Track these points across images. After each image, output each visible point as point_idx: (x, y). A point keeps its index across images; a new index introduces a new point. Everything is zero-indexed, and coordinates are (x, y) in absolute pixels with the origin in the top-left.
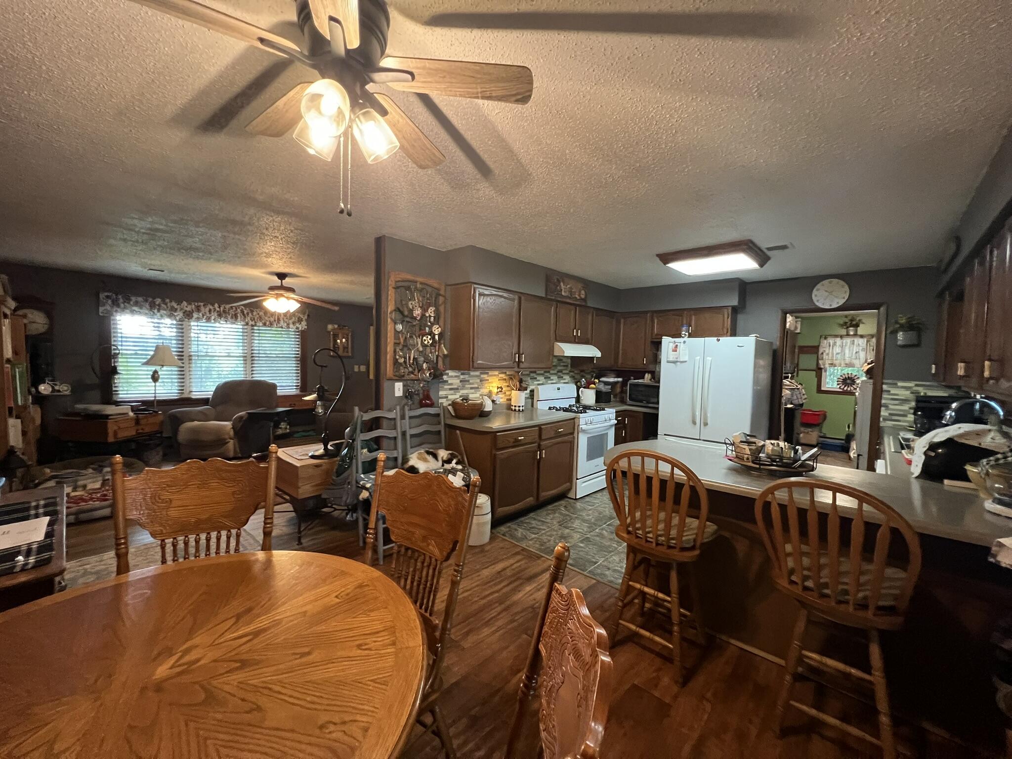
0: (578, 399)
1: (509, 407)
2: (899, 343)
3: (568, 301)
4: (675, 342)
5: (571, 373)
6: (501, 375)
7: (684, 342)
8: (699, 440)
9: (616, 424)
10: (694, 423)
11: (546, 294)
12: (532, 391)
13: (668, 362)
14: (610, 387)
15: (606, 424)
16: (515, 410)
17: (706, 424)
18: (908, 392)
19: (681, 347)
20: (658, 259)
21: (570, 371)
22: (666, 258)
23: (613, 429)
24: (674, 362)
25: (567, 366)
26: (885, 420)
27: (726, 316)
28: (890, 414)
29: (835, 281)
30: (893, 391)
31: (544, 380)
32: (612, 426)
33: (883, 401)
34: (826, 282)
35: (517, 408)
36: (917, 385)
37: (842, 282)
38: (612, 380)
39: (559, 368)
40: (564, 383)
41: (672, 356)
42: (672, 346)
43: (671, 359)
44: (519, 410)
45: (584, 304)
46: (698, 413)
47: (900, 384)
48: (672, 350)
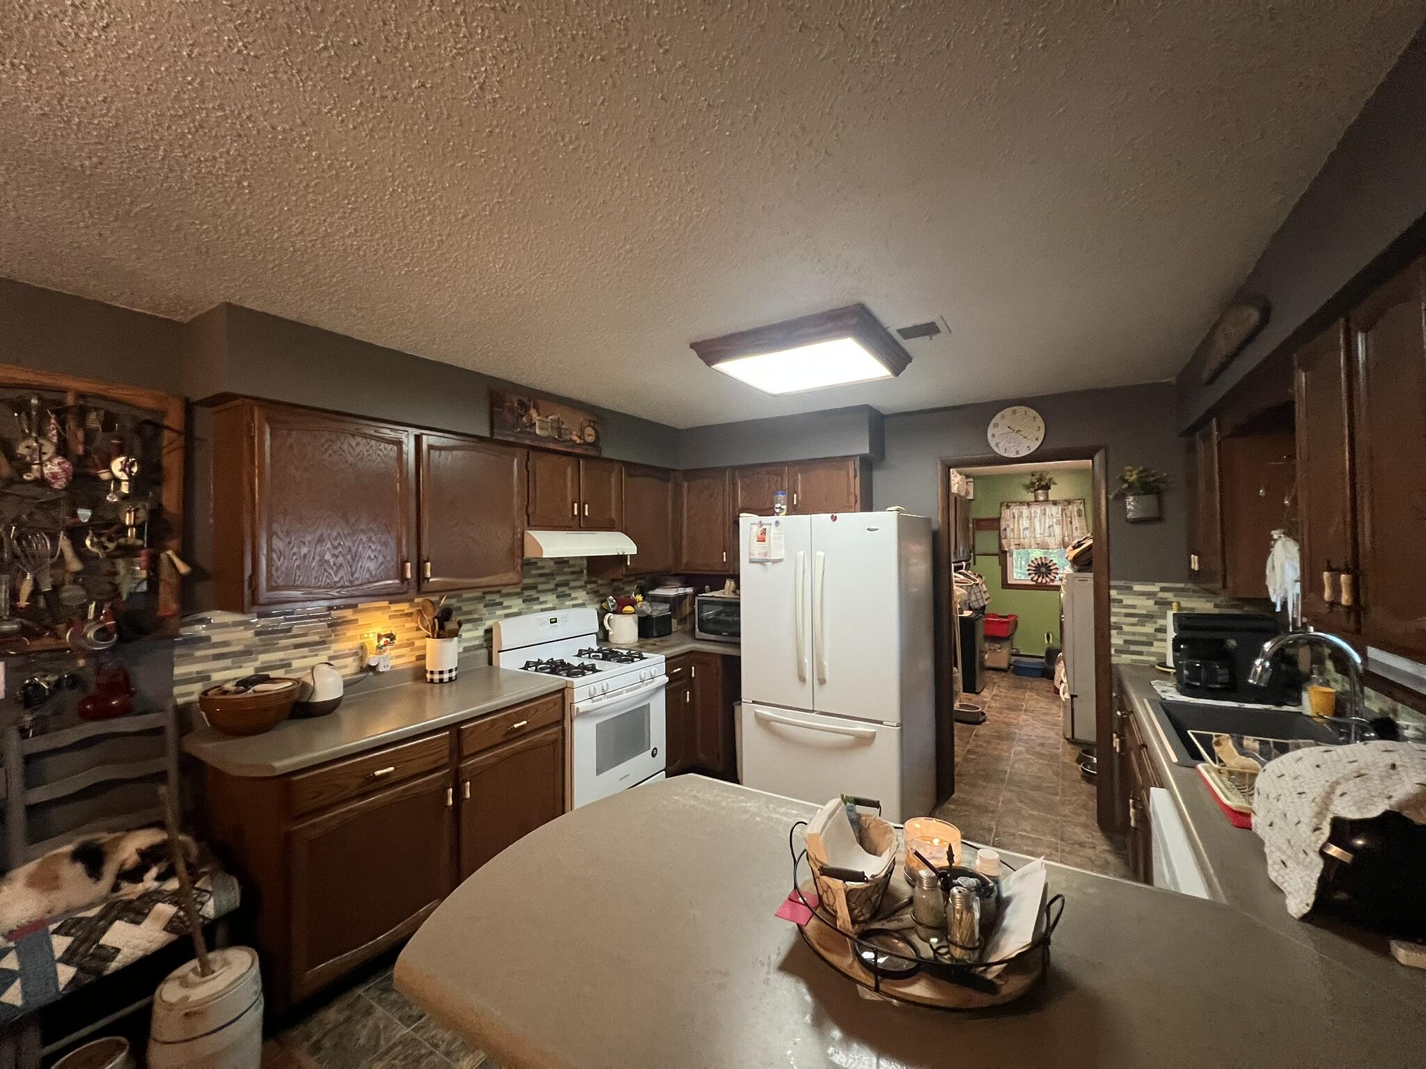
0: (604, 636)
1: (420, 674)
2: (1130, 515)
3: (552, 446)
4: (761, 524)
5: (589, 586)
6: (394, 607)
7: (777, 523)
8: (813, 711)
9: (667, 685)
10: (802, 679)
11: (492, 433)
12: (489, 631)
13: (752, 561)
14: (667, 606)
15: (644, 689)
16: (432, 681)
17: (822, 682)
18: (1151, 602)
19: (772, 532)
20: (693, 353)
21: (587, 583)
22: (711, 350)
23: (663, 694)
24: (762, 562)
25: (582, 572)
26: (1119, 652)
27: (852, 474)
28: (1126, 642)
29: (1021, 409)
30: (1128, 600)
31: (523, 606)
32: (658, 689)
33: (1113, 619)
34: (1008, 411)
35: (437, 677)
36: (1163, 590)
37: (1032, 413)
38: (671, 592)
39: (559, 578)
40: (574, 606)
41: (757, 550)
42: (756, 530)
43: (756, 557)
44: (441, 681)
45: (592, 453)
46: (807, 660)
47: (1137, 588)
48: (756, 539)
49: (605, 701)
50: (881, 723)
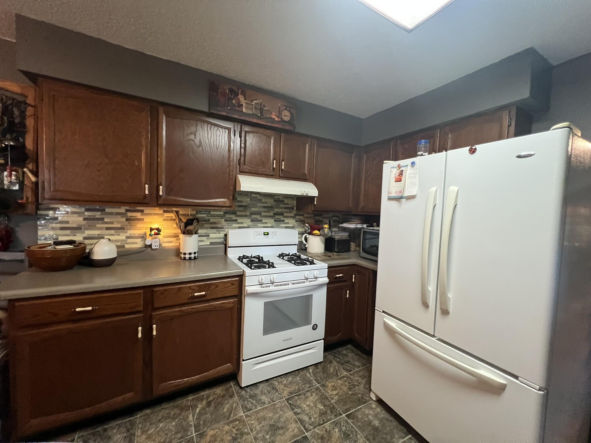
0: (302, 248)
1: (178, 252)
3: (255, 121)
4: (399, 166)
5: (297, 217)
6: (166, 215)
7: (413, 163)
8: (433, 336)
9: (328, 284)
10: (426, 305)
11: (209, 109)
12: (226, 235)
13: (390, 199)
14: (347, 234)
16: (185, 258)
17: (445, 312)
19: (408, 172)
21: (295, 215)
23: (324, 290)
24: (398, 199)
25: (293, 208)
27: (506, 123)
31: (251, 223)
32: (321, 286)
35: (187, 256)
39: (276, 210)
40: (286, 227)
41: (394, 189)
42: (395, 172)
43: (393, 195)
44: (190, 258)
45: (287, 127)
48: (394, 180)
49: (272, 288)
50: (516, 377)
